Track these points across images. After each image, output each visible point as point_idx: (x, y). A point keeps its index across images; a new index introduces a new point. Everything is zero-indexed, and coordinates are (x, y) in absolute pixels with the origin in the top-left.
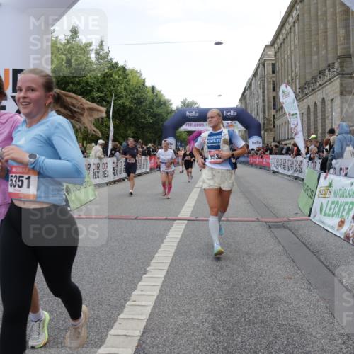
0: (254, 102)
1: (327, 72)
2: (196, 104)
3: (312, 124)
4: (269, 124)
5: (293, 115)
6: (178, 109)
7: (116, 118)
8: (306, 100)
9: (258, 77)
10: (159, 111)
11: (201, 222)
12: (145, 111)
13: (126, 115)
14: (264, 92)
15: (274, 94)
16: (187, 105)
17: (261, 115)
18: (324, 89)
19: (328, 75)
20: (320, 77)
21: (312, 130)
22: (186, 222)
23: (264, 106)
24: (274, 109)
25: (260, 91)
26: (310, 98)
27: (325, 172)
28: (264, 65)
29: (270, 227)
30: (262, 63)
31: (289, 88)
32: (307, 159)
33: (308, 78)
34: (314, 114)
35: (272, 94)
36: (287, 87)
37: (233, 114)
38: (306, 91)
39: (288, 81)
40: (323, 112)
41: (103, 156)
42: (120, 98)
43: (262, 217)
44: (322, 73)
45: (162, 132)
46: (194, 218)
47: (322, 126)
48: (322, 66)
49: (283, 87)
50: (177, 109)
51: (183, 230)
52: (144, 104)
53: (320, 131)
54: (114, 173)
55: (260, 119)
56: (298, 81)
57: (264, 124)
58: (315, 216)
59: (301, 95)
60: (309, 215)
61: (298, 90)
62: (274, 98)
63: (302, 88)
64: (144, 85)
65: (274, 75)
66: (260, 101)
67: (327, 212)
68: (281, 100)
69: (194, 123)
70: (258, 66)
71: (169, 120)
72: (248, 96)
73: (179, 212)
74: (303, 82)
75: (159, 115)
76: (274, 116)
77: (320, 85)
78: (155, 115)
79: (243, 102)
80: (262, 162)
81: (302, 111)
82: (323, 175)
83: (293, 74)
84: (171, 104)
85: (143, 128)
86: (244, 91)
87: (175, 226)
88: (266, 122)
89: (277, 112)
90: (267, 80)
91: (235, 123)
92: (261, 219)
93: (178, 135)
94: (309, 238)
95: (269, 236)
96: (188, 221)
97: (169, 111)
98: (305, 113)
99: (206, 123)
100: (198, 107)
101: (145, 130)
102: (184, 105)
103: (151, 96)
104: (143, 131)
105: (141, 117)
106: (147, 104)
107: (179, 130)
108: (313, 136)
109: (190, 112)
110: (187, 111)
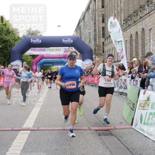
0: (87, 31)
2: (39, 32)
3: (134, 49)
4: (99, 49)
5: (119, 42)
8: (129, 30)
9: (90, 11)
11: (42, 132)
14: (95, 24)
15: (104, 25)
17: (93, 42)
18: (144, 21)
20: (141, 11)
21: (134, 55)
22: (29, 132)
23: (95, 35)
24: (103, 37)
25: (92, 23)
26: (132, 28)
27: (144, 88)
28: (95, 1)
29: (99, 135)
31: (116, 19)
32: (130, 78)
33: (131, 12)
34: (136, 41)
35: (102, 25)
36: (114, 19)
37: (70, 41)
38: (129, 23)
39: (115, 14)
40: (143, 39)
43: (93, 126)
46: (36, 128)
47: (142, 51)
49: (111, 20)
50: (23, 37)
51: (26, 139)
53: (141, 55)
55: (92, 46)
56: (122, 14)
57: (95, 49)
58: (136, 125)
59: (126, 24)
60: (132, 124)
61: (123, 22)
62: (103, 28)
63: (126, 21)
65: (103, 9)
66: (92, 31)
67: (146, 121)
68: (109, 30)
69: (37, 49)
70: (90, 2)
71: (16, 46)
72: (82, 27)
73: (24, 124)
74: (127, 15)
76: (103, 43)
77: (141, 18)
79: (79, 31)
80: (94, 81)
81: (126, 39)
82: (142, 91)
83: (119, 8)
84: (18, 33)
86: (79, 23)
87: (19, 136)
88: (97, 48)
89: (105, 40)
90: (98, 13)
91: (72, 49)
92: (92, 128)
93: (24, 59)
94: (132, 144)
95: (98, 142)
96: (31, 131)
97: (16, 38)
98: (129, 40)
99: (48, 48)
100: (41, 35)
102: (29, 33)
103: (1, 25)
107: (25, 54)
108: (135, 59)
109: (34, 40)
110: (32, 38)
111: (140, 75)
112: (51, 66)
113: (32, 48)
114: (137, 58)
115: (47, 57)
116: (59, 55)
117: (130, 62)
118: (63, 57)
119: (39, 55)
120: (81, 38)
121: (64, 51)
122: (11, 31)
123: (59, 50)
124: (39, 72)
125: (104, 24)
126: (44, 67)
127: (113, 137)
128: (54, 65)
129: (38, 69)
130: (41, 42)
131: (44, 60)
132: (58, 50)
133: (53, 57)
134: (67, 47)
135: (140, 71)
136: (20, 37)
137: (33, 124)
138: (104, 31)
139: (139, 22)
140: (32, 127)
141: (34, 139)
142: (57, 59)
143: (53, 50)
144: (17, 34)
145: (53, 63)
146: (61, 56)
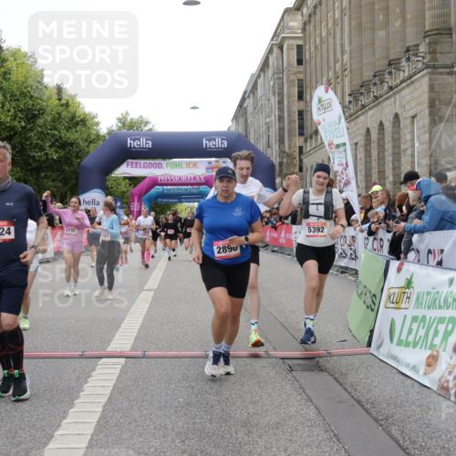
0: (262, 120)
1: (404, 63)
2: (147, 123)
3: (374, 164)
4: (291, 164)
5: (338, 146)
6: (110, 132)
8: (362, 118)
9: (270, 72)
10: (71, 136)
11: (153, 361)
12: (43, 136)
14: (281, 102)
15: (301, 105)
16: (129, 125)
17: (275, 147)
18: (397, 96)
19: (407, 69)
20: (390, 73)
21: (375, 177)
22: (122, 361)
23: (281, 129)
24: (301, 134)
25: (274, 100)
26: (370, 113)
27: (398, 258)
28: (281, 48)
29: (291, 369)
30: (277, 45)
31: (331, 92)
32: (365, 234)
33: (368, 74)
34: (379, 145)
35: (297, 106)
36: (327, 91)
37: (220, 143)
38: (364, 100)
39: (329, 81)
40: (397, 141)
43: (275, 349)
44: (393, 64)
45: (77, 179)
46: (140, 353)
47: (394, 168)
48: (396, 52)
49: (320, 92)
51: (115, 377)
52: (40, 121)
53: (391, 178)
55: (274, 155)
56: (347, 81)
57: (281, 164)
58: (379, 347)
59: (355, 104)
60: (369, 345)
61: (347, 98)
62: (301, 113)
63: (355, 95)
64: (40, 82)
65: (301, 68)
66: (274, 119)
67: (403, 337)
68: (315, 117)
69: (142, 162)
70: (270, 51)
71: (92, 156)
72: (250, 110)
73: (110, 341)
74: (357, 82)
75: (71, 144)
76: (301, 148)
77: (391, 88)
78: (64, 145)
79: (241, 120)
80: (277, 239)
81: (355, 141)
82: (394, 264)
83: (338, 66)
84: (97, 124)
85: (39, 169)
86: (243, 100)
87: (98, 370)
88: (285, 160)
89: (306, 141)
90: (289, 77)
91: (224, 162)
92: (272, 353)
93: (110, 186)
94: (370, 391)
95: (288, 387)
96: (128, 359)
97: (93, 137)
98: (362, 143)
99: (168, 161)
100: (151, 129)
101: (43, 175)
102: (124, 124)
103: (57, 106)
104: (38, 176)
105: (34, 147)
106: (46, 120)
107: (113, 175)
108: (377, 188)
109: (134, 140)
110: (130, 137)
111: (388, 225)
112: (175, 203)
113: (130, 161)
114: (383, 185)
115: (166, 182)
116: (194, 178)
117: (364, 194)
118: (203, 181)
119: (144, 178)
120: (246, 136)
121: (207, 169)
122: (81, 121)
123: (195, 165)
124: (146, 217)
125: (302, 103)
126: (158, 206)
127: (325, 376)
128: (181, 202)
129: (145, 208)
130: (150, 146)
131: (158, 189)
132: (191, 165)
133: (180, 182)
134: (214, 159)
135: (388, 216)
136: (102, 134)
137: (132, 342)
138: (303, 119)
139: (388, 98)
140: (128, 350)
141: (134, 377)
142: (190, 187)
143: (179, 165)
144: (95, 128)
145: (180, 197)
146: (200, 178)
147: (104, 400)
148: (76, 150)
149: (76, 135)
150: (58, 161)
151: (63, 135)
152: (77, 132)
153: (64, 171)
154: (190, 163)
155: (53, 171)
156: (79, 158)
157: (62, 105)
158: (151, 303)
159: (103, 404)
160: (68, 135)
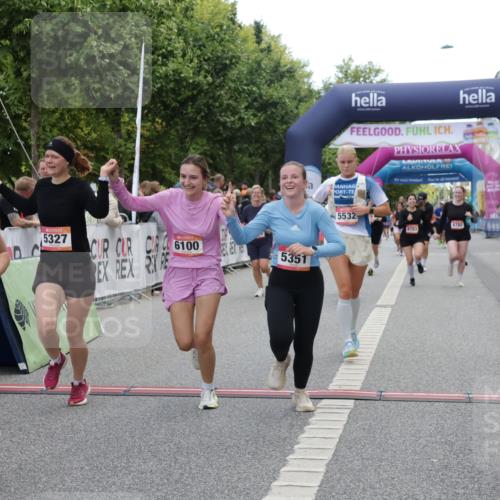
2: (378, 72)
6: (327, 88)
7: (156, 115)
10: (274, 93)
11: (393, 405)
12: (236, 94)
13: (183, 104)
16: (355, 76)
22: (351, 403)
37: (486, 97)
41: (119, 219)
42: (164, 56)
46: (374, 394)
50: (325, 89)
51: (341, 426)
52: (233, 73)
54: (147, 267)
64: (232, 20)
69: (372, 126)
73: (334, 376)
75: (275, 104)
78: (265, 105)
84: (309, 75)
87: (318, 416)
91: (491, 124)
93: (327, 161)
96: (358, 402)
97: (303, 94)
99: (408, 124)
100: (384, 80)
101: (236, 147)
102: (346, 75)
103: (254, 51)
104: (231, 151)
105: (225, 110)
106: (240, 72)
107: (331, 146)
109: (361, 96)
110: (355, 92)
112: (418, 184)
113: (355, 125)
116: (447, 148)
118: (459, 152)
119: (375, 149)
121: (466, 134)
122: (289, 71)
123: (448, 129)
128: (426, 182)
130: (384, 104)
131: (394, 164)
132: (442, 130)
133: (426, 154)
134: (475, 120)
137: (362, 377)
140: (358, 388)
141: (367, 427)
142: (439, 161)
143: (425, 130)
144: (306, 80)
145: (425, 176)
146: (454, 148)
147: (328, 456)
148: (280, 112)
149: (282, 93)
150: (257, 129)
151: (263, 92)
152: (282, 87)
153: (265, 141)
154: (440, 126)
155: (250, 143)
156: (286, 123)
157: (262, 51)
158: (387, 324)
159: (327, 462)
160: (270, 91)
